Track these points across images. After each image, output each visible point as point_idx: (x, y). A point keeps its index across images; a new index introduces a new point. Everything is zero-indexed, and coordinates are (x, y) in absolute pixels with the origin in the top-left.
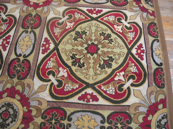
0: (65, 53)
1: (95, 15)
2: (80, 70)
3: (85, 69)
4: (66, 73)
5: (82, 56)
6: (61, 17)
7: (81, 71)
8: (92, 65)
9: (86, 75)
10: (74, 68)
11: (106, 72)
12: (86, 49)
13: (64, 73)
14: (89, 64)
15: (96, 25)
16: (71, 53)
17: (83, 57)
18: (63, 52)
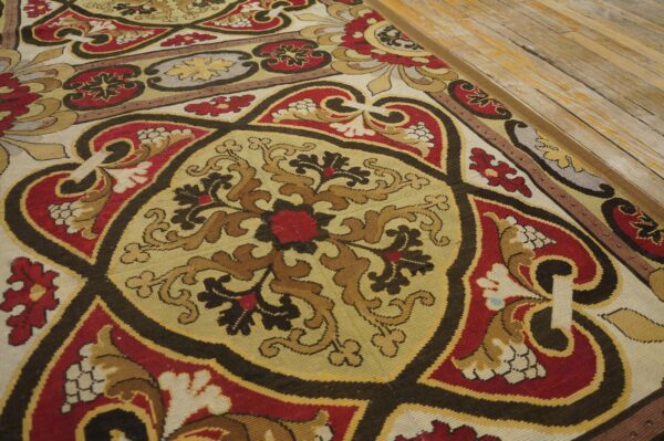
0: (155, 294)
1: (231, 113)
2: (289, 339)
3: (311, 324)
4: (215, 390)
5: (259, 274)
6: (75, 158)
7: (293, 344)
8: (332, 291)
9: (332, 348)
10: (246, 347)
11: (426, 298)
12: (262, 234)
13: (199, 392)
14: (318, 294)
15: (257, 142)
16: (195, 282)
17: (266, 274)
18: (145, 291)
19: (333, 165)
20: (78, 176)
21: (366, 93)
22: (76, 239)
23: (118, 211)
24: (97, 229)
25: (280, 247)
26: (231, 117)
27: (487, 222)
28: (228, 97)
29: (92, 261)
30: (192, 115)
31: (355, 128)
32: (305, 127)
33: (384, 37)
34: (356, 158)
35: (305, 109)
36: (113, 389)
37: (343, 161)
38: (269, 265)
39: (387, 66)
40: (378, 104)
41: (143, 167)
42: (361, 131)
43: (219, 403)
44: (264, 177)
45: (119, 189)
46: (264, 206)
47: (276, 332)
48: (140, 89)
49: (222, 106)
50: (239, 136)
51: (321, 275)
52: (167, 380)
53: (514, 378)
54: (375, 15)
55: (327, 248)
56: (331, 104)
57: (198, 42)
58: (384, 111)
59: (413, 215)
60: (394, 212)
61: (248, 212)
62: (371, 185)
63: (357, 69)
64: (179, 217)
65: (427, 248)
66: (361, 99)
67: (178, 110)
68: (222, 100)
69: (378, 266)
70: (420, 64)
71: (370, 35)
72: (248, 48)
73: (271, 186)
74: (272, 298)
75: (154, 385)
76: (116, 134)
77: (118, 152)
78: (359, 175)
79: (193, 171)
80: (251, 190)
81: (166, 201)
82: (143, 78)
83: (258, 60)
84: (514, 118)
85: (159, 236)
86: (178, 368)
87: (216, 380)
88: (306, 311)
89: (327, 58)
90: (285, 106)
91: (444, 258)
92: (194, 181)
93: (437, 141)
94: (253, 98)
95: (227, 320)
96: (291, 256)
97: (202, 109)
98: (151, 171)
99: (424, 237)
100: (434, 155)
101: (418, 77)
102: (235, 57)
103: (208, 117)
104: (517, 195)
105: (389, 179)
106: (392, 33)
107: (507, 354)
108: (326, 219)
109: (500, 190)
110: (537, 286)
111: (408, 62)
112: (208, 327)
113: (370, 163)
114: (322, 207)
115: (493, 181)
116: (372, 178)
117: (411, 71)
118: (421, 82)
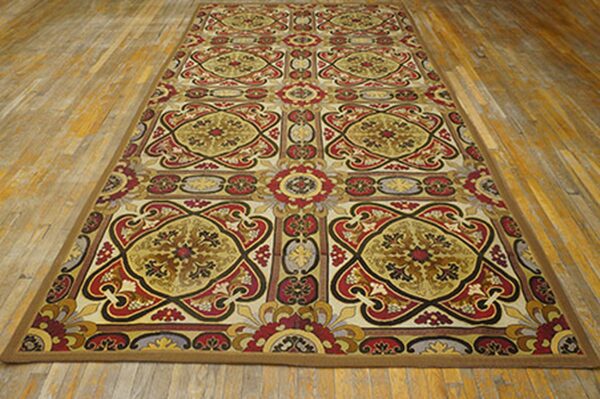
19: (440, 239)
20: (352, 222)
21: (465, 213)
22: (350, 243)
23: (364, 238)
24: (359, 241)
25: (414, 259)
26: (408, 211)
27: (483, 272)
28: (408, 203)
29: (356, 251)
30: (393, 207)
31: (454, 227)
32: (432, 222)
33: (485, 186)
34: (449, 238)
35: (437, 215)
36: (359, 283)
37: (443, 238)
38: (409, 263)
39: (479, 202)
40: (467, 219)
41: (374, 224)
42: (456, 229)
43: (385, 293)
44: (415, 238)
45: (365, 231)
46: (412, 247)
47: (405, 281)
48: (374, 192)
49: (404, 206)
50: (408, 219)
51: (423, 271)
52: (372, 284)
53: (464, 311)
54: (486, 171)
55: (427, 264)
56: (448, 215)
57: (400, 170)
58: (468, 223)
59: (458, 262)
60: (453, 259)
61: (407, 248)
62: (450, 249)
63: (465, 199)
64: (384, 244)
65: (459, 272)
66: (461, 215)
67: (388, 204)
68: (405, 203)
69: (441, 273)
70: (493, 204)
71: (478, 183)
72: (421, 179)
73: (416, 242)
74: (408, 274)
75: (369, 285)
76: (365, 209)
77: (365, 216)
78: (448, 245)
79: (390, 230)
80: (410, 241)
81: (380, 238)
82: (376, 186)
83: (423, 186)
84: (523, 238)
85: (377, 249)
86: (376, 282)
87: (385, 287)
88: (415, 279)
89: (454, 191)
90: (429, 211)
91: (462, 276)
92: (391, 234)
93: (483, 241)
94: (418, 205)
95: (392, 275)
96: (416, 264)
97: (397, 205)
98: (376, 227)
99: (460, 270)
100: (479, 246)
101: (490, 210)
102: (415, 182)
103: (398, 209)
104: (500, 267)
105: (457, 249)
106: (490, 184)
107: (466, 305)
108: (431, 256)
109: (495, 263)
110: (487, 292)
111: (489, 201)
112: (386, 275)
113: (454, 241)
114: (430, 251)
115: (494, 259)
116: (451, 247)
117: (489, 206)
118: (491, 213)
